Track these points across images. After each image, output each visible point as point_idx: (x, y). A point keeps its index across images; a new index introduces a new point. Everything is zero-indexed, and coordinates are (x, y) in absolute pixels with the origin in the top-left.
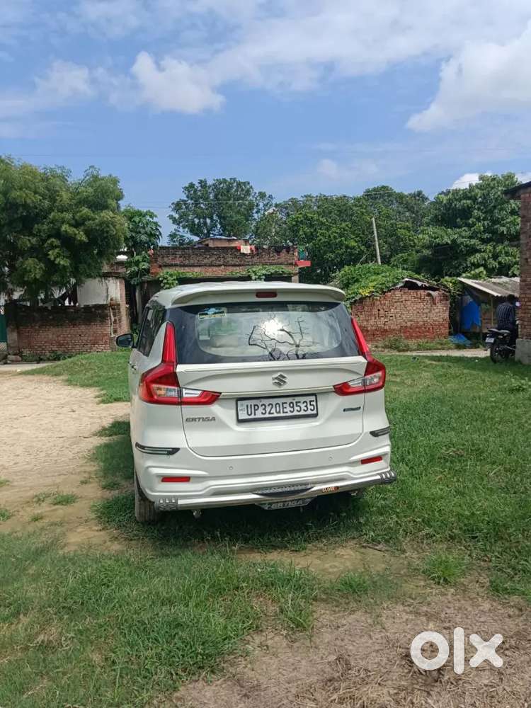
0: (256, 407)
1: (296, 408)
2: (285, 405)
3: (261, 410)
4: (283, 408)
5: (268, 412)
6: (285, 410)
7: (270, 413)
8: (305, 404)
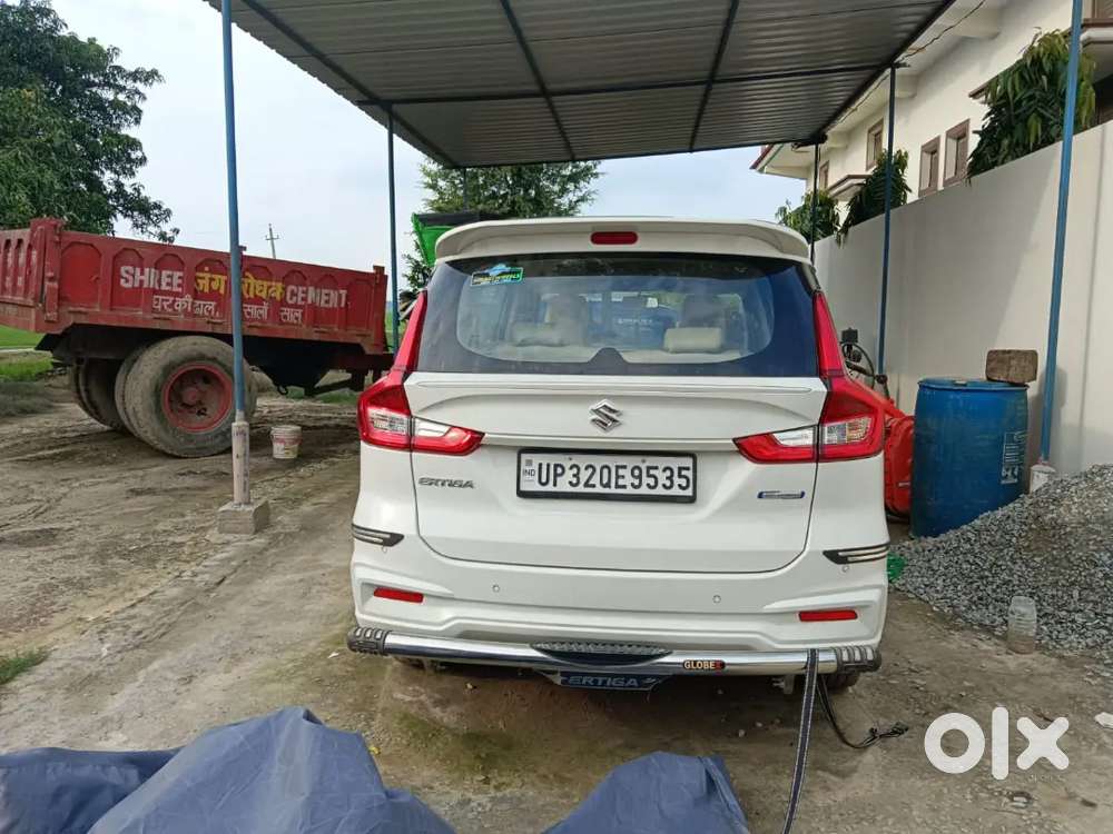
0: (559, 470)
1: (646, 480)
2: (621, 472)
3: (569, 475)
4: (618, 477)
5: (583, 481)
6: (621, 482)
7: (586, 485)
8: (668, 473)
